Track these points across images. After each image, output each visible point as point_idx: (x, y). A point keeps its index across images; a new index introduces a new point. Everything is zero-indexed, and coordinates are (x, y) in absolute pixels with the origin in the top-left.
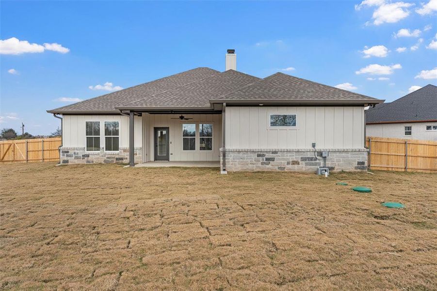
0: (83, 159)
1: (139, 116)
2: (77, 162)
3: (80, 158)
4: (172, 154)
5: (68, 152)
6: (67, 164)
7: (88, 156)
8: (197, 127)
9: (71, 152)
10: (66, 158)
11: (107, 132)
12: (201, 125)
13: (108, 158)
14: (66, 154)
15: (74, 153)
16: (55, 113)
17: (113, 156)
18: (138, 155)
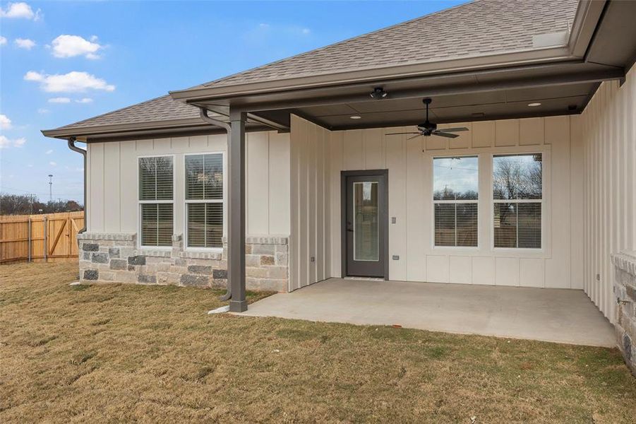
0: (130, 269)
1: (281, 131)
2: (116, 277)
3: (124, 268)
4: (396, 258)
5: (95, 248)
6: (93, 281)
7: (141, 260)
8: (484, 171)
9: (103, 249)
10: (91, 265)
11: (193, 189)
12: (496, 164)
13: (192, 269)
14: (91, 253)
15: (111, 251)
16: (71, 136)
17: (206, 264)
18: (276, 265)
